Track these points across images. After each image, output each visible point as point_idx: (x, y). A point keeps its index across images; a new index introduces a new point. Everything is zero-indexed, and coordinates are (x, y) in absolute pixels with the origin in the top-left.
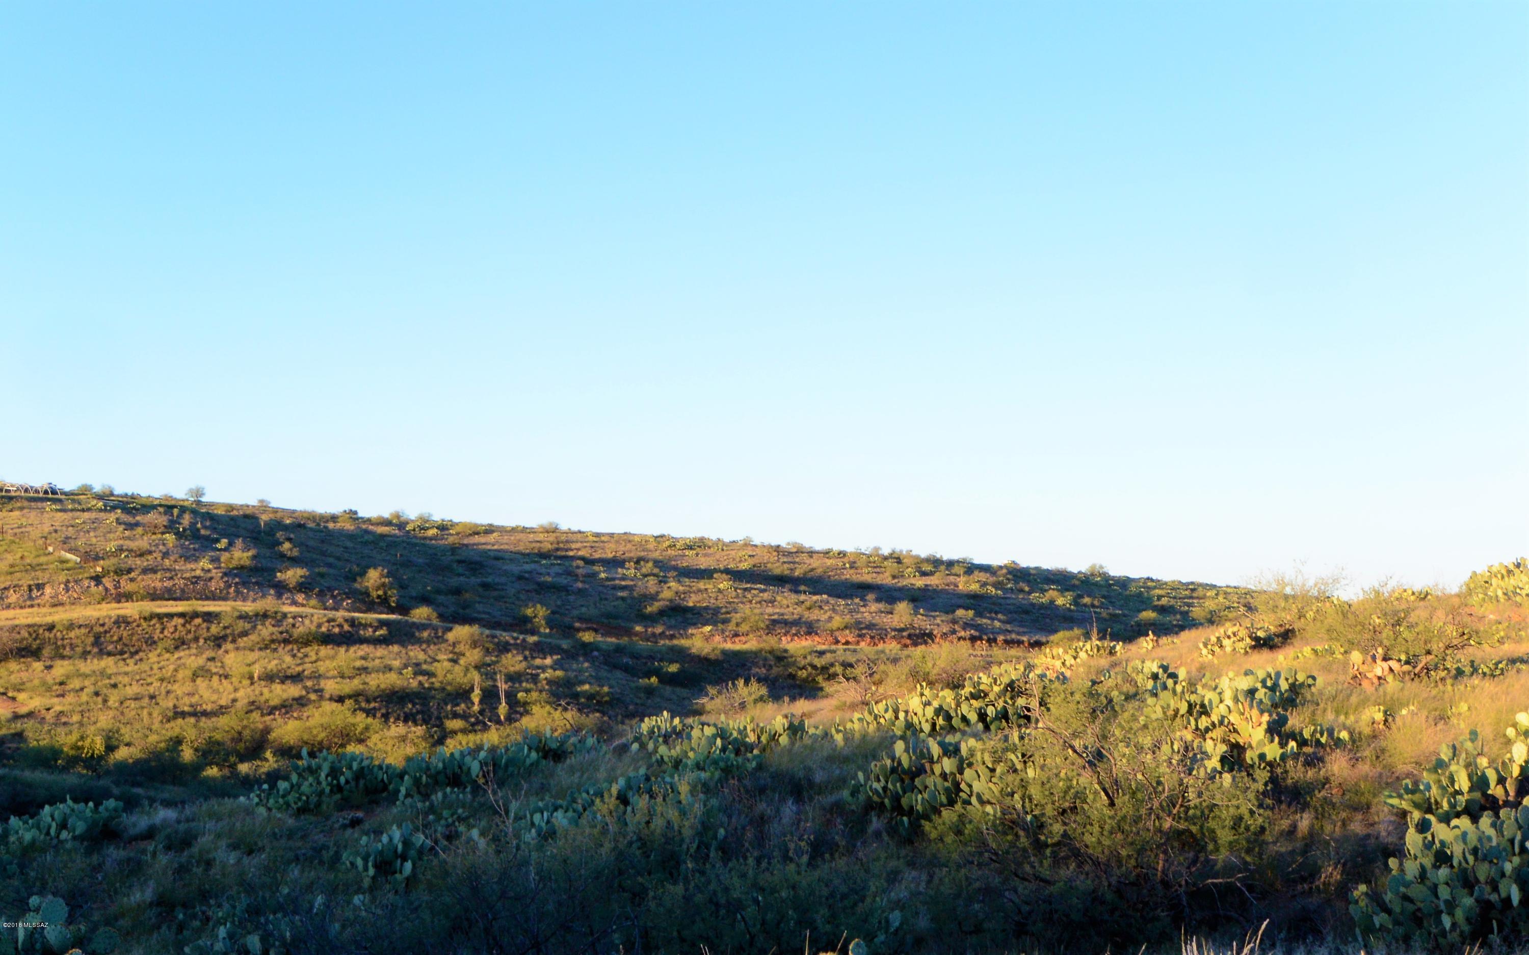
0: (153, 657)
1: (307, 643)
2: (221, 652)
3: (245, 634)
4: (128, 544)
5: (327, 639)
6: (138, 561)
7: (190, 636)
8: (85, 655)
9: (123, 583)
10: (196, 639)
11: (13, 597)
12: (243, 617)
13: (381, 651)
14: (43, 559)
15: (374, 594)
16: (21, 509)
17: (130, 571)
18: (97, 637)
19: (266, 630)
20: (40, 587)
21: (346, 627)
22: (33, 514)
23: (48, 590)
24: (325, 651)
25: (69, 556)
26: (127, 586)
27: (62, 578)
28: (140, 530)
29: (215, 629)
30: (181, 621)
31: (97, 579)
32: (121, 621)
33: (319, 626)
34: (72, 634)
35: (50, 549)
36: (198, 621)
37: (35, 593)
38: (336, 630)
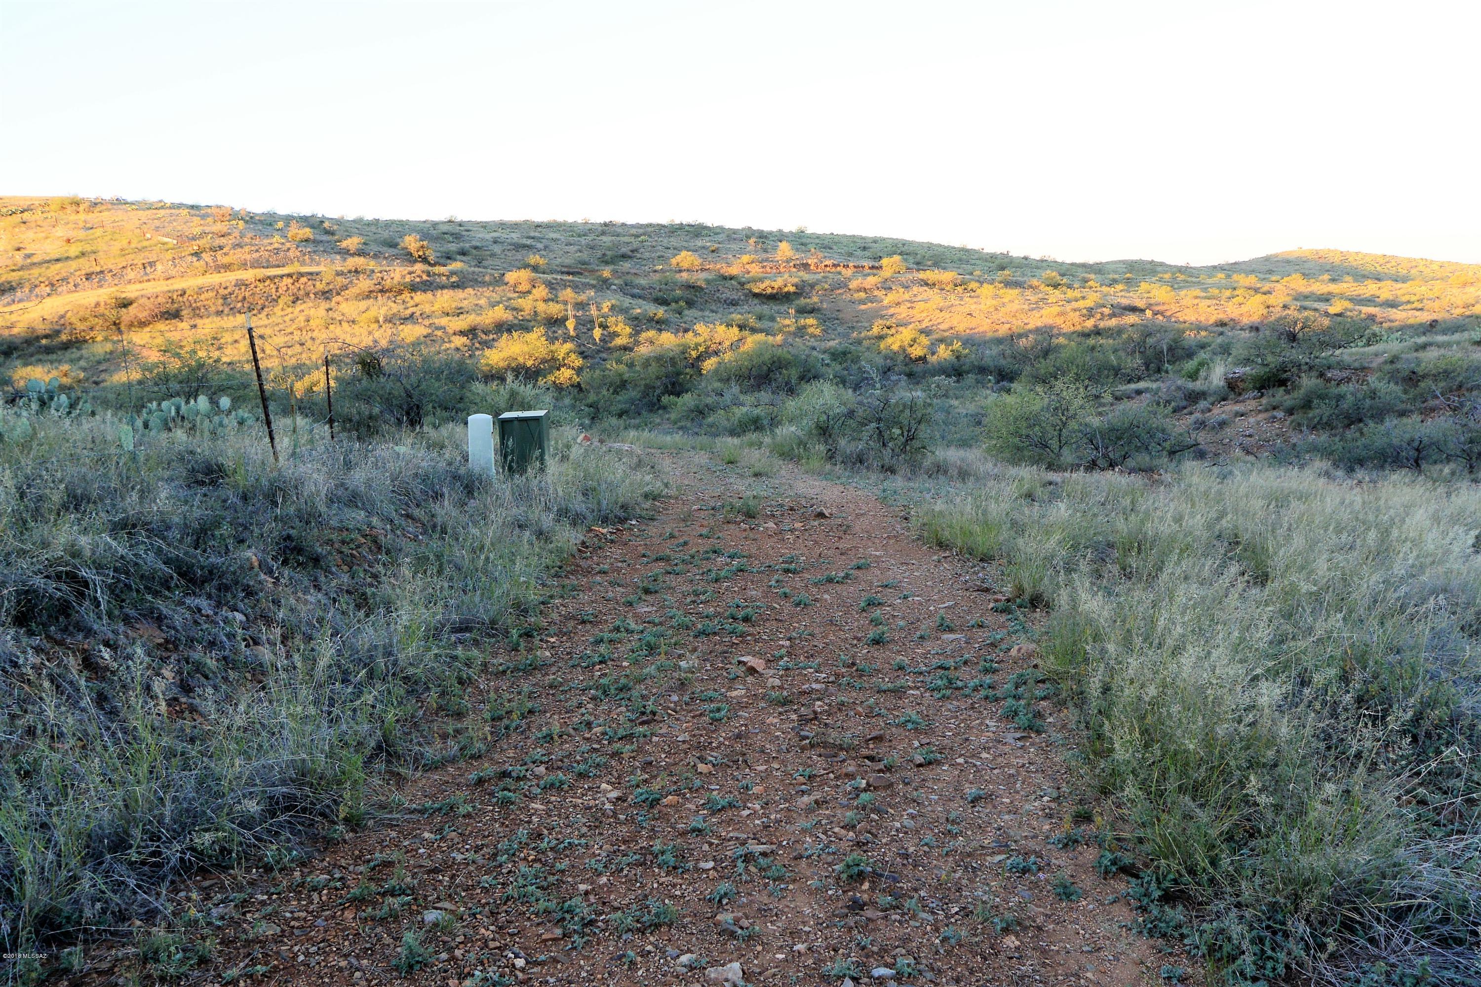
0: (277, 310)
1: (400, 292)
2: (333, 304)
3: (345, 288)
4: (207, 229)
5: (414, 288)
6: (223, 241)
7: (302, 292)
8: (219, 313)
9: (219, 258)
10: (308, 294)
11: (131, 274)
12: (339, 274)
13: (460, 294)
14: (145, 243)
15: (416, 255)
16: (109, 210)
17: (221, 248)
18: (225, 298)
19: (364, 284)
20: (152, 264)
21: (425, 277)
22: (120, 213)
23: (159, 267)
24: (419, 297)
25: (166, 240)
26: (223, 260)
27: (169, 255)
28: (210, 220)
29: (320, 286)
30: (290, 281)
31: (196, 254)
32: (241, 284)
33: (403, 277)
34: (203, 297)
35: (148, 236)
36: (303, 280)
37: (148, 269)
38: (418, 280)
